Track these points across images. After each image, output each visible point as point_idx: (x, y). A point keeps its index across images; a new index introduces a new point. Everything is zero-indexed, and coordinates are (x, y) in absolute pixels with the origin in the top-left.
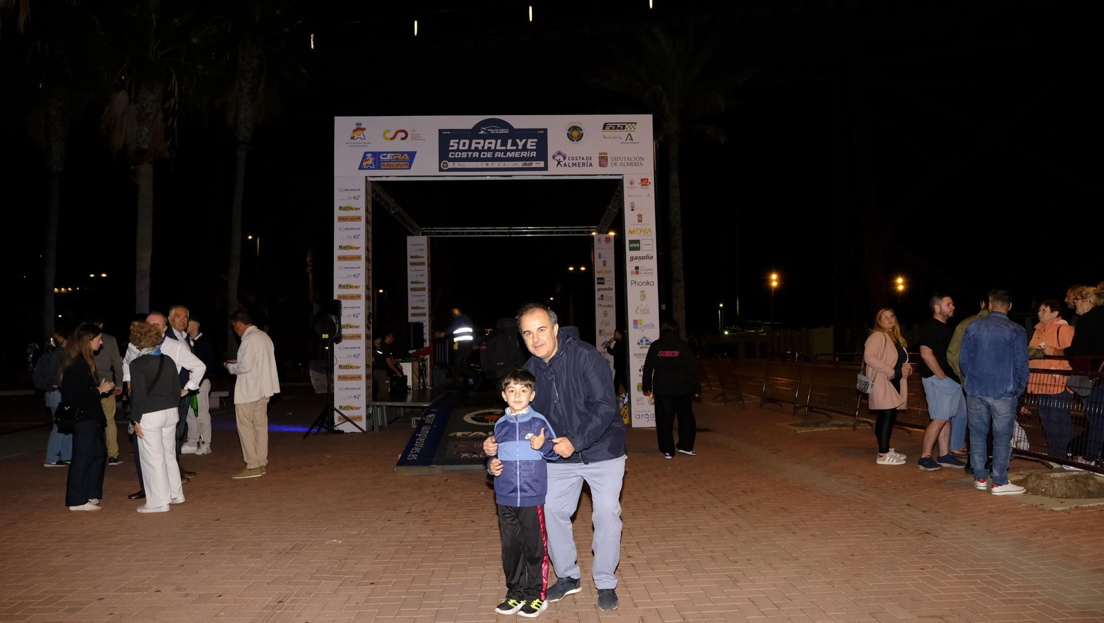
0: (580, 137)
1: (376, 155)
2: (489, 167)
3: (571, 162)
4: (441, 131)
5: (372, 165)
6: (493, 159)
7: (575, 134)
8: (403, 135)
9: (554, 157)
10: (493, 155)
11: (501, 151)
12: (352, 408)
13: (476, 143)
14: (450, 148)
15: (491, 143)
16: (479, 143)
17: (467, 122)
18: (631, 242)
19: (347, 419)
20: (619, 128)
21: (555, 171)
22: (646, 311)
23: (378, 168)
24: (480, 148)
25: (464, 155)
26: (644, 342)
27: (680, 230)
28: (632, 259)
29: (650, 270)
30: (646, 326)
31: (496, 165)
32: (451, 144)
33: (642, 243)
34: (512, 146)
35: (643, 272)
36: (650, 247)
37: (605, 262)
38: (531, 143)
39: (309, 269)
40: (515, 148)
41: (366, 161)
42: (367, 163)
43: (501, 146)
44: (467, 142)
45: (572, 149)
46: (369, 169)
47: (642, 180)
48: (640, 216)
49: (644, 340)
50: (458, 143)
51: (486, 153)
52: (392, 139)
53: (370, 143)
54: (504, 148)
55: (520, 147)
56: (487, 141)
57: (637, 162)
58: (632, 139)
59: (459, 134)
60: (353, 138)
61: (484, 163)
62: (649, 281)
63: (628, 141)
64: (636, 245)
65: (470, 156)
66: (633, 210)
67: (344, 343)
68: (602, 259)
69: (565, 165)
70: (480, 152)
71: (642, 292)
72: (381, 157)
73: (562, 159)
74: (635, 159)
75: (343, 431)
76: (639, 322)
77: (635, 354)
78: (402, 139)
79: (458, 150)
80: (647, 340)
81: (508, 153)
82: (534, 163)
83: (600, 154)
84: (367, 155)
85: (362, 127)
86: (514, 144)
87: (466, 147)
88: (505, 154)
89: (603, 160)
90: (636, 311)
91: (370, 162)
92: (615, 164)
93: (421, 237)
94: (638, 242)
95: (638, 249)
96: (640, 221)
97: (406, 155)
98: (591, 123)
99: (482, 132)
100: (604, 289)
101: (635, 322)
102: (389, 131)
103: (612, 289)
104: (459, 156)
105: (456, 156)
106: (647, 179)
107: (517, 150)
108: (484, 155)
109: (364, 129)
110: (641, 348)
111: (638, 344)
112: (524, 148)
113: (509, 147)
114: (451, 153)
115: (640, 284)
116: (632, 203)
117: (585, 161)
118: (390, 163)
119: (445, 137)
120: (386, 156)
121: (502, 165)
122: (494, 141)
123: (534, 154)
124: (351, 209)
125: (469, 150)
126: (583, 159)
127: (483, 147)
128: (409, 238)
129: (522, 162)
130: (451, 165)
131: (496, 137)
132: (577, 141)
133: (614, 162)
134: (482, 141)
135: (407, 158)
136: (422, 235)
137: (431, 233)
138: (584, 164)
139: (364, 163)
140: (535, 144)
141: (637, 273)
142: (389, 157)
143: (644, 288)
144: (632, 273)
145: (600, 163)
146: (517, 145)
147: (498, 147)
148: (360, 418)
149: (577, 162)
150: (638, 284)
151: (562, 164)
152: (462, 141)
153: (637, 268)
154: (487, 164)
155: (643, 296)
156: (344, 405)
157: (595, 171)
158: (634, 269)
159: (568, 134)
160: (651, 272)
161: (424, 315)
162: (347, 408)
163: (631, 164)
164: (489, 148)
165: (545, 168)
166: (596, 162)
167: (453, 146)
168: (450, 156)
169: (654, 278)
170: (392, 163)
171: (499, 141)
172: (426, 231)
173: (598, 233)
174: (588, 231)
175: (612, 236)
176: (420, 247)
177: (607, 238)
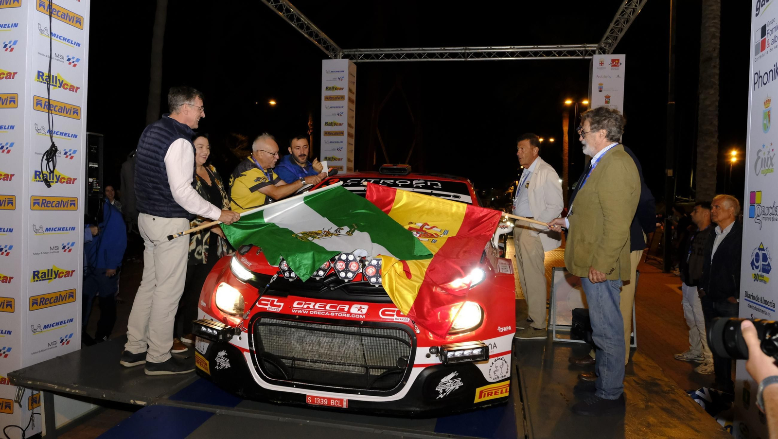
37: (608, 97)
68: (604, 93)
93: (342, 61)
128: (325, 63)
136: (343, 58)
172: (349, 53)
173: (601, 54)
174: (587, 51)
175: (622, 58)
176: (339, 75)
177: (613, 61)
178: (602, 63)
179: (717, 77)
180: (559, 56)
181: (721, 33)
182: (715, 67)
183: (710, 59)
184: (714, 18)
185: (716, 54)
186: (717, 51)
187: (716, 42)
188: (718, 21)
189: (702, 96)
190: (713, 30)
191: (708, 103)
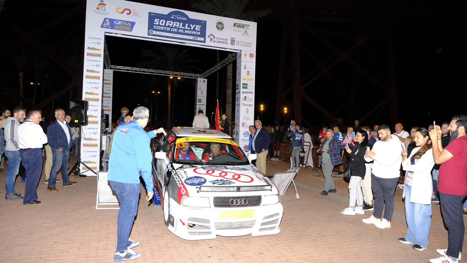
0: (222, 28)
1: (111, 20)
2: (175, 36)
3: (217, 40)
4: (150, 13)
5: (109, 26)
6: (178, 33)
7: (220, 26)
8: (128, 12)
9: (209, 36)
10: (178, 30)
11: (182, 29)
12: (91, 162)
13: (169, 23)
14: (155, 23)
15: (177, 24)
16: (171, 23)
17: (165, 11)
18: (243, 84)
19: (90, 169)
20: (241, 27)
21: (209, 44)
22: (248, 119)
23: (113, 28)
24: (171, 26)
25: (162, 28)
26: (247, 134)
27: (232, 80)
28: (243, 93)
29: (251, 99)
30: (247, 126)
31: (179, 36)
32: (155, 21)
33: (249, 85)
34: (188, 27)
35: (248, 100)
36: (252, 88)
37: (202, 92)
38: (198, 28)
39: (20, 80)
40: (189, 29)
41: (105, 23)
42: (106, 24)
43: (182, 26)
44: (164, 21)
45: (218, 34)
46: (107, 28)
47: (251, 54)
48: (248, 72)
49: (246, 133)
50: (159, 21)
51: (174, 29)
52: (122, 13)
53: (108, 13)
54: (184, 28)
55: (192, 29)
56: (175, 23)
57: (248, 45)
58: (247, 33)
59: (160, 16)
60: (98, 8)
61: (173, 34)
62: (251, 104)
63: (245, 34)
64: (245, 86)
65: (165, 29)
66: (245, 69)
67: (89, 126)
68: (201, 90)
69: (214, 41)
70: (171, 28)
71: (247, 109)
72: (114, 22)
73: (213, 38)
74: (248, 43)
75: (86, 175)
76: (245, 124)
77: (242, 139)
78: (128, 14)
79: (159, 25)
80: (248, 133)
81: (186, 31)
82: (199, 38)
83: (231, 38)
84: (106, 20)
85: (104, 3)
86: (189, 26)
87: (163, 24)
88: (184, 31)
89: (233, 42)
90: (244, 118)
91: (108, 24)
92: (238, 44)
93: (109, 70)
94: (246, 84)
95: (246, 88)
96: (248, 74)
97: (129, 23)
98: (228, 22)
99: (173, 18)
100: (201, 105)
101: (243, 124)
102: (120, 8)
103: (205, 105)
104: (160, 29)
105: (158, 28)
106: (253, 54)
107: (190, 30)
108: (173, 30)
109: (105, 5)
110: (245, 136)
111: (244, 134)
112: (194, 29)
113: (186, 28)
114: (155, 26)
115: (246, 105)
116: (245, 65)
117: (224, 41)
118: (120, 27)
119: (152, 17)
120: (118, 22)
121: (182, 36)
122: (178, 23)
123: (199, 33)
124: (95, 49)
125: (165, 26)
126: (223, 39)
127: (173, 26)
129: (192, 37)
130: (154, 32)
131: (180, 21)
132: (221, 30)
133: (238, 43)
134: (172, 22)
135: (130, 25)
137: (115, 69)
138: (223, 42)
139: (104, 24)
140: (200, 28)
141: (245, 100)
142: (119, 23)
143: (248, 107)
144: (243, 99)
145: (231, 43)
146: (191, 28)
147: (181, 27)
148: (96, 168)
149: (220, 40)
150: (245, 105)
151: (213, 40)
152: (161, 21)
153: (245, 97)
154: (174, 35)
155: (247, 111)
156: (86, 160)
157: (228, 47)
158: (244, 98)
159: (216, 26)
160: (252, 100)
161: (110, 110)
162: (88, 162)
163: (245, 46)
164: (176, 26)
165: (204, 42)
166: (229, 42)
167: (156, 23)
168: (154, 28)
169: (253, 103)
170: (121, 27)
171: (181, 24)
172: (112, 67)
173: (200, 78)
174: (196, 76)
175: (206, 80)
176: (110, 75)
177: (204, 81)
178: (200, 81)
179: (231, 85)
180: (187, 77)
181: (232, 71)
182: (231, 82)
183: (229, 80)
184: (231, 67)
185: (231, 78)
186: (231, 77)
187: (231, 74)
188: (232, 68)
189: (227, 91)
190: (230, 70)
191: (229, 93)
